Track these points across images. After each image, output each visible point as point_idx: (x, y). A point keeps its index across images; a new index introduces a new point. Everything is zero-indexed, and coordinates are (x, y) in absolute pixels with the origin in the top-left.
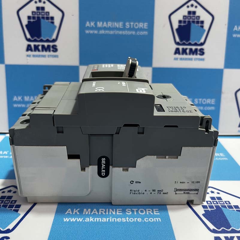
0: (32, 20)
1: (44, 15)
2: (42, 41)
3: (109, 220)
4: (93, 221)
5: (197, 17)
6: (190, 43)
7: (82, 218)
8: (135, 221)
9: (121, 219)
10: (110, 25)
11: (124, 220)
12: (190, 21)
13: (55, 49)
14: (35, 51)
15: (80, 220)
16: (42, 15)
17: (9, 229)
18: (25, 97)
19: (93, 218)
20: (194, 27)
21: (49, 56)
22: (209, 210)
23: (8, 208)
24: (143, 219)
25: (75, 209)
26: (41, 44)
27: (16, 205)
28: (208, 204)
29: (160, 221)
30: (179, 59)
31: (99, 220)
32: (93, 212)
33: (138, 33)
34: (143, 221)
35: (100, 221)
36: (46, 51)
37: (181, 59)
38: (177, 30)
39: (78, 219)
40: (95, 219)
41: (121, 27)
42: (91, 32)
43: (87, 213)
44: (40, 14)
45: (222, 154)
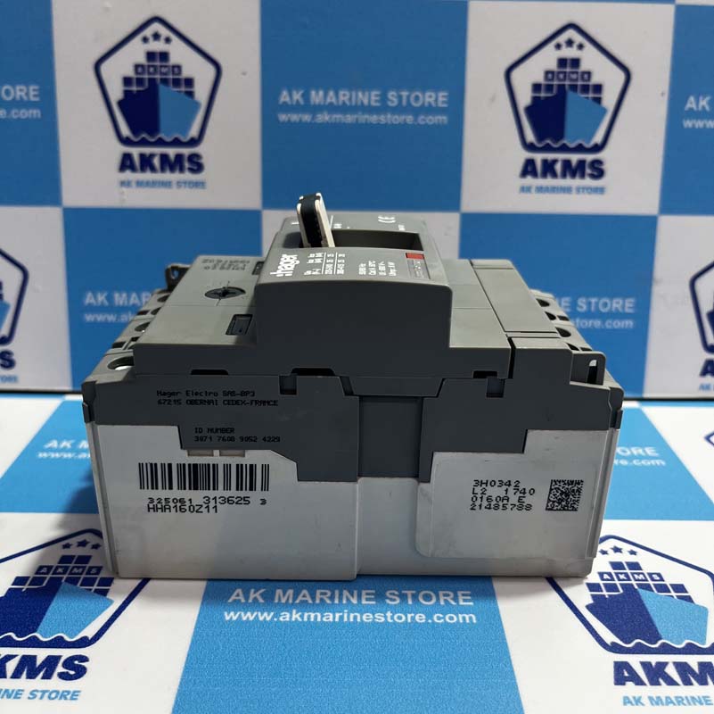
0: (134, 88)
1: (165, 74)
2: (161, 143)
3: (341, 618)
4: (300, 619)
5: (584, 73)
6: (564, 145)
7: (272, 614)
8: (409, 620)
9: (373, 615)
10: (346, 98)
11: (380, 618)
12: (564, 85)
13: (196, 165)
14: (143, 169)
15: (266, 616)
16: (161, 73)
17: (86, 638)
18: (117, 295)
19: (300, 614)
20: (575, 101)
21: (179, 184)
22: (604, 596)
23: (81, 585)
24: (429, 616)
25: (253, 591)
26: (158, 150)
27: (101, 579)
28: (603, 579)
29: (475, 621)
30: (533, 190)
31: (316, 617)
32: (300, 598)
33: (422, 119)
34: (430, 621)
35: (319, 619)
36: (172, 169)
37: (540, 189)
38: (529, 110)
39: (262, 615)
40: (306, 615)
41: (373, 104)
42: (295, 117)
43: (283, 601)
44: (155, 72)
45: (650, 451)
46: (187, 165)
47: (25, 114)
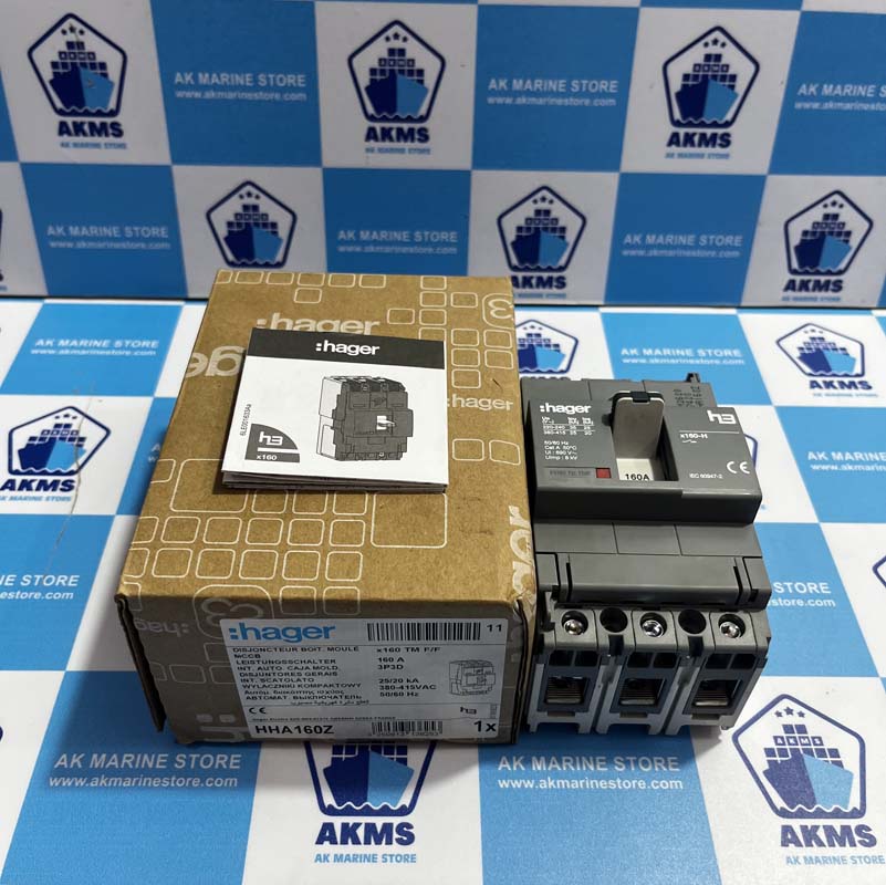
0: (378, 77)
1: (402, 66)
2: (397, 119)
5: (723, 66)
6: (703, 122)
10: (539, 86)
12: (707, 76)
13: (424, 136)
14: (383, 139)
16: (400, 65)
18: (362, 233)
21: (410, 150)
26: (395, 125)
30: (676, 156)
33: (596, 102)
36: (406, 139)
37: (681, 155)
38: (678, 94)
41: (560, 90)
42: (500, 100)
44: (395, 64)
45: (736, 353)
46: (417, 136)
47: (295, 97)
